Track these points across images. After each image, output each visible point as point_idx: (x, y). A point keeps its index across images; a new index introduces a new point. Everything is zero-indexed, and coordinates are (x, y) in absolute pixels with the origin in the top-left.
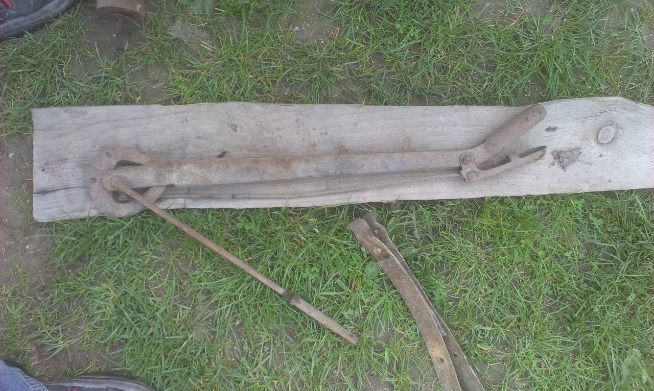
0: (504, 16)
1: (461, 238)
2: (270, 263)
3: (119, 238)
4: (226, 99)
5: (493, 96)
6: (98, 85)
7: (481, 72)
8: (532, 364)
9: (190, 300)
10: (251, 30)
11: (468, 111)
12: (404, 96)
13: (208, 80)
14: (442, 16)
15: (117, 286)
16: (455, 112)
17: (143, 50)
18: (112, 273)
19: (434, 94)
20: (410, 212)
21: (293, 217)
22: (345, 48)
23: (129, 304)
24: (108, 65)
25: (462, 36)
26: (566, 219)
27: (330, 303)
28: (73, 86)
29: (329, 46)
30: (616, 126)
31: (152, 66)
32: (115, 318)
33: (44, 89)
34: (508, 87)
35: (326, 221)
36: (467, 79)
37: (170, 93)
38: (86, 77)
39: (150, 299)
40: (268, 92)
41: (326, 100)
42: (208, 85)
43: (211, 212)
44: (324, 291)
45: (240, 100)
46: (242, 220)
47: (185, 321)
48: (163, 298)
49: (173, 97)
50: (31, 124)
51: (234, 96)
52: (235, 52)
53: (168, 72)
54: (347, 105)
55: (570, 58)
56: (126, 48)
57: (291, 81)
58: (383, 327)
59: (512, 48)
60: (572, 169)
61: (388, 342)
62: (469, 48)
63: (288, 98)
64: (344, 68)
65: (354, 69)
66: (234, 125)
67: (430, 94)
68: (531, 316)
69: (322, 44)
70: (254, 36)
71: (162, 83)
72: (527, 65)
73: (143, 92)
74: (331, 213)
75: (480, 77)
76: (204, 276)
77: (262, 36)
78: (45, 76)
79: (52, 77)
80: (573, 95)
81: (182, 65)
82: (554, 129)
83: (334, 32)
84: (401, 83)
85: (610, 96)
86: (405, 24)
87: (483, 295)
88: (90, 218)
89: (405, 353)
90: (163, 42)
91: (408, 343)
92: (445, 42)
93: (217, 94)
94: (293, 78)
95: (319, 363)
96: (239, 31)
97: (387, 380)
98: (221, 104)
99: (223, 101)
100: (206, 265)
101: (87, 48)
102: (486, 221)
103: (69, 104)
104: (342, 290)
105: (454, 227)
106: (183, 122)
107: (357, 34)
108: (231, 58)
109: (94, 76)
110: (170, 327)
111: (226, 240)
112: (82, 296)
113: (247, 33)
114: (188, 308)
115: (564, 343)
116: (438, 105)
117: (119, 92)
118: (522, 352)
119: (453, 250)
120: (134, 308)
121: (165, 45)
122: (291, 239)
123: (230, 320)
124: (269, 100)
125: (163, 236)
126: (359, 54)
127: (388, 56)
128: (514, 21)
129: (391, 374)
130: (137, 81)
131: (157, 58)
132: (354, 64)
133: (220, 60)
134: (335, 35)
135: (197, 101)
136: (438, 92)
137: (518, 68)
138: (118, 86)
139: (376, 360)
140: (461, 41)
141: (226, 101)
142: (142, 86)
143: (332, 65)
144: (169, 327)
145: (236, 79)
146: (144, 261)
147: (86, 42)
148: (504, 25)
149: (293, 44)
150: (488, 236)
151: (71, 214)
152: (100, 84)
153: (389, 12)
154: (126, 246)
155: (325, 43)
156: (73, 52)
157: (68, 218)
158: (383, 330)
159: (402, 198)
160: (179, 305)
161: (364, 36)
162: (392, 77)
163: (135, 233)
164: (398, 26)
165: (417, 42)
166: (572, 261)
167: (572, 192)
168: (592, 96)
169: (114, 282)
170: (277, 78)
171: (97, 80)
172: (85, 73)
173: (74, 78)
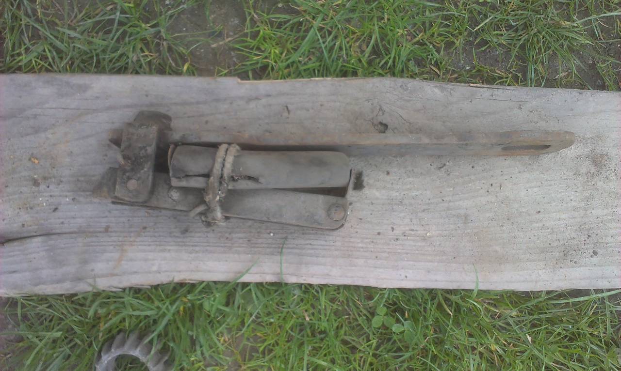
4: (357, 72)
6: (105, 36)
13: (324, 37)
28: (56, 37)
37: (249, 59)
38: (83, 19)
40: (436, 64)
51: (371, 67)
53: (242, 16)
66: (381, 123)
71: (230, 39)
73: (194, 54)
79: (15, 18)
93: (340, 63)
94: (487, 37)
106: (281, 114)
109: (97, 19)
117: (147, 53)
130: (180, 32)
138: (143, 40)
152: (111, 35)
171: (104, 27)
172: (80, 12)
173: (57, 21)
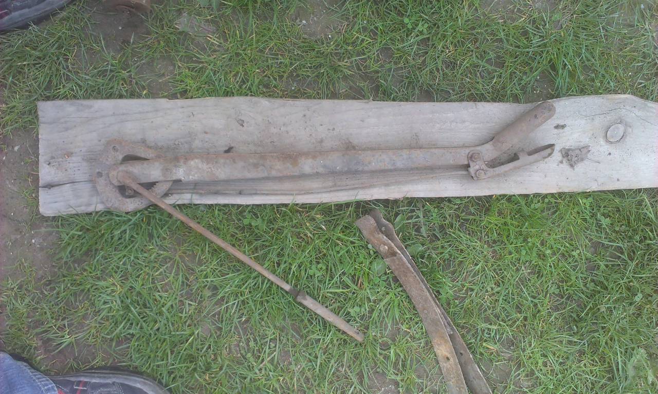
0: (514, 11)
1: (468, 236)
2: (276, 259)
3: (126, 233)
4: (233, 93)
5: (501, 92)
6: (103, 78)
7: (490, 68)
8: (538, 363)
9: (197, 295)
10: (258, 24)
11: (476, 107)
12: (412, 92)
13: (215, 74)
14: (451, 11)
15: (123, 281)
16: (464, 108)
17: (148, 43)
18: (118, 268)
19: (442, 90)
20: (417, 210)
21: (300, 213)
22: (353, 43)
23: (136, 299)
24: (114, 58)
25: (470, 32)
26: (574, 218)
27: (336, 299)
28: (79, 80)
29: (336, 41)
30: (626, 125)
31: (158, 59)
32: (121, 313)
33: (50, 82)
34: (516, 84)
35: (333, 218)
36: (476, 75)
37: (177, 87)
38: (92, 70)
39: (157, 294)
40: (275, 87)
41: (334, 96)
42: (214, 79)
43: (217, 208)
44: (330, 288)
45: (247, 95)
46: (249, 216)
47: (191, 317)
48: (170, 294)
49: (180, 90)
50: (37, 117)
51: (241, 90)
52: (242, 46)
53: (174, 65)
54: (354, 101)
55: (579, 55)
56: (132, 41)
57: (298, 76)
58: (389, 325)
59: (522, 44)
60: (580, 168)
61: (394, 340)
62: (478, 44)
63: (296, 93)
64: (351, 63)
65: (361, 64)
66: (241, 120)
67: (438, 89)
68: (538, 315)
69: (329, 37)
70: (262, 31)
71: (169, 77)
72: (536, 61)
73: (149, 85)
74: (338, 210)
75: (489, 73)
76: (210, 271)
77: (269, 29)
78: (50, 69)
79: (57, 70)
80: (582, 92)
81: (189, 58)
82: (563, 127)
83: (341, 26)
84: (409, 79)
85: (619, 93)
86: (413, 19)
87: (489, 293)
88: (97, 212)
89: (411, 351)
90: (169, 36)
91: (413, 341)
92: (454, 37)
93: (224, 88)
94: (300, 72)
95: (325, 361)
96: (246, 24)
97: (393, 378)
98: (228, 99)
99: (230, 96)
100: (212, 261)
101: (93, 41)
102: (494, 219)
103: (75, 97)
104: (348, 287)
105: (461, 225)
106: (190, 117)
107: (365, 29)
108: (237, 51)
109: (100, 69)
110: (177, 322)
111: (232, 236)
112: (89, 290)
113: (254, 26)
114: (194, 304)
115: (570, 342)
116: (447, 101)
118: (528, 351)
119: (460, 248)
120: (140, 303)
121: (171, 38)
122: (298, 235)
123: (236, 316)
124: (276, 95)
125: (169, 231)
126: (366, 48)
127: (395, 51)
128: (524, 16)
129: (396, 372)
130: (143, 74)
131: (164, 51)
132: (362, 59)
133: (227, 54)
134: (343, 29)
135: (203, 95)
136: (446, 88)
137: (528, 64)
138: (123, 79)
139: (381, 358)
140: (469, 36)
141: (233, 96)
142: (148, 79)
143: (339, 60)
144: (175, 322)
145: (243, 73)
146: (150, 256)
147: (91, 35)
148: (514, 20)
149: (300, 37)
150: (495, 233)
151: (76, 209)
152: (107, 77)
153: (397, 5)
154: (133, 242)
155: (332, 37)
156: (78, 44)
157: (74, 212)
158: (389, 327)
159: (409, 196)
160: (185, 301)
161: (372, 30)
162: (400, 72)
163: (141, 228)
164: (406, 20)
165: (425, 37)
166: (579, 260)
167: (580, 191)
168: (601, 94)
169: (120, 277)
170: (284, 72)
171: (103, 73)
172: (91, 66)
173: (79, 71)
